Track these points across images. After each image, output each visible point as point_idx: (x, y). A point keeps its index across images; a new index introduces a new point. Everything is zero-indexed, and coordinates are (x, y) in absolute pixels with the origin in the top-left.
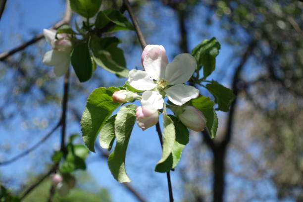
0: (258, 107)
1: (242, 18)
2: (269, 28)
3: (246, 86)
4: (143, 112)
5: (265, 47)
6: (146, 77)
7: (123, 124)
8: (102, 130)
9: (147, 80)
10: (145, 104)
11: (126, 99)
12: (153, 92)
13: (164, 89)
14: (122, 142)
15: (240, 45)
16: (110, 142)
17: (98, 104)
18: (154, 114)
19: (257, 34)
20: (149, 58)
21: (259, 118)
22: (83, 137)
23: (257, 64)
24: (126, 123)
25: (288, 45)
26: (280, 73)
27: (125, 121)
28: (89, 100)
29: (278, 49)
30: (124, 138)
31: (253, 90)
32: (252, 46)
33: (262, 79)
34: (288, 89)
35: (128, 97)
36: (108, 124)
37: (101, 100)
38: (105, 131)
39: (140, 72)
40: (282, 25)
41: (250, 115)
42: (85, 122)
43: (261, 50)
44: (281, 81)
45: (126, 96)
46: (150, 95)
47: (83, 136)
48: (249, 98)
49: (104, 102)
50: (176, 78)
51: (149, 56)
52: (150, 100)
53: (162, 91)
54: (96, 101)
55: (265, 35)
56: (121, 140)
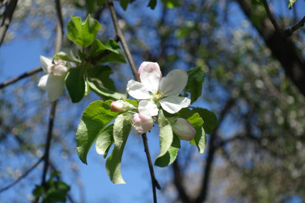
0: (234, 165)
1: (219, 77)
2: (247, 87)
3: (223, 143)
4: (140, 117)
5: (243, 106)
6: (142, 89)
7: (120, 130)
8: (99, 138)
9: (144, 91)
10: (142, 110)
11: (123, 108)
12: (149, 102)
13: (159, 99)
14: (119, 146)
15: (219, 102)
16: (105, 150)
17: (93, 117)
18: (150, 120)
19: (235, 93)
20: (146, 72)
21: (235, 176)
22: (78, 148)
23: (234, 121)
24: (123, 129)
25: (265, 104)
26: (256, 132)
27: (122, 127)
28: (84, 114)
29: (255, 108)
30: (120, 143)
31: (229, 147)
32: (230, 104)
33: (238, 137)
34: (265, 148)
35: (125, 107)
36: (105, 133)
37: (97, 113)
38: (102, 139)
39: (137, 83)
40: (260, 84)
41: (227, 173)
42: (80, 134)
43: (239, 108)
44: (257, 140)
45: (123, 105)
46: (146, 104)
47: (78, 146)
48: (226, 155)
49: (99, 115)
50: (169, 92)
51: (145, 70)
52: (147, 107)
53: (156, 101)
54: (91, 115)
55: (243, 94)
56: (119, 144)
